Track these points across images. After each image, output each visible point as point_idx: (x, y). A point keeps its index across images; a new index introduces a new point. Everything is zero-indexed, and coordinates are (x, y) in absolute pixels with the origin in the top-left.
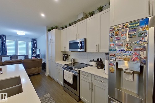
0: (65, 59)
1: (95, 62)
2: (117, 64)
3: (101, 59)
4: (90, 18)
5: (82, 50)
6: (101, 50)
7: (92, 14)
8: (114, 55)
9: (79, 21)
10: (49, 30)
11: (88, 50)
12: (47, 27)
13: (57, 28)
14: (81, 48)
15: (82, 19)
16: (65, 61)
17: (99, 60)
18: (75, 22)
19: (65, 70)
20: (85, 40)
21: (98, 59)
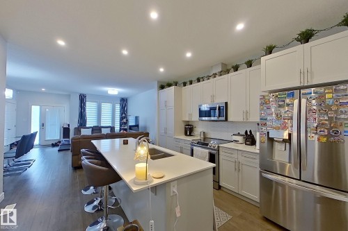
0: (190, 133)
1: (242, 135)
2: (268, 133)
3: (250, 131)
4: (232, 74)
5: (221, 118)
6: (251, 119)
7: (236, 68)
8: (265, 124)
9: (215, 75)
10: (162, 87)
11: (230, 119)
12: (158, 82)
13: (176, 84)
14: (219, 116)
15: (221, 74)
16: (190, 135)
17: (249, 133)
18: (208, 77)
19: (195, 148)
20: (226, 103)
21: (246, 132)
